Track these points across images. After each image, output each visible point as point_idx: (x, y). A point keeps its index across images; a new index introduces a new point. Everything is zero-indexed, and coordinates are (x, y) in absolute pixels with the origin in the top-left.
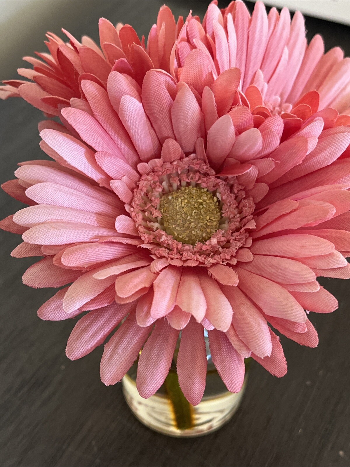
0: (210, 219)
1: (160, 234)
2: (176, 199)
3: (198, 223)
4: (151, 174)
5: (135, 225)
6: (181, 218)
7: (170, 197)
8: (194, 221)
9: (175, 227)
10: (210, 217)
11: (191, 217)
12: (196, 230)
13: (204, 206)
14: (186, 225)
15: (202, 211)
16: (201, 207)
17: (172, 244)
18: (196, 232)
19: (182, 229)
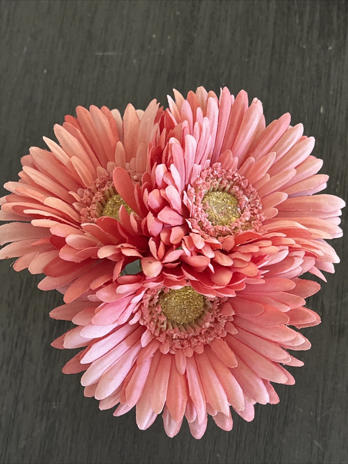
0: (197, 303)
1: (171, 333)
2: (171, 299)
3: (191, 308)
4: (148, 292)
5: (151, 333)
6: (178, 310)
7: (166, 299)
8: (187, 308)
9: (176, 318)
10: (197, 302)
11: (184, 306)
12: (191, 314)
13: (191, 295)
14: (183, 313)
15: (190, 299)
16: (189, 297)
17: (181, 336)
18: (191, 315)
19: (181, 317)
